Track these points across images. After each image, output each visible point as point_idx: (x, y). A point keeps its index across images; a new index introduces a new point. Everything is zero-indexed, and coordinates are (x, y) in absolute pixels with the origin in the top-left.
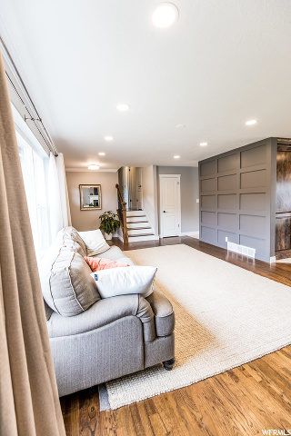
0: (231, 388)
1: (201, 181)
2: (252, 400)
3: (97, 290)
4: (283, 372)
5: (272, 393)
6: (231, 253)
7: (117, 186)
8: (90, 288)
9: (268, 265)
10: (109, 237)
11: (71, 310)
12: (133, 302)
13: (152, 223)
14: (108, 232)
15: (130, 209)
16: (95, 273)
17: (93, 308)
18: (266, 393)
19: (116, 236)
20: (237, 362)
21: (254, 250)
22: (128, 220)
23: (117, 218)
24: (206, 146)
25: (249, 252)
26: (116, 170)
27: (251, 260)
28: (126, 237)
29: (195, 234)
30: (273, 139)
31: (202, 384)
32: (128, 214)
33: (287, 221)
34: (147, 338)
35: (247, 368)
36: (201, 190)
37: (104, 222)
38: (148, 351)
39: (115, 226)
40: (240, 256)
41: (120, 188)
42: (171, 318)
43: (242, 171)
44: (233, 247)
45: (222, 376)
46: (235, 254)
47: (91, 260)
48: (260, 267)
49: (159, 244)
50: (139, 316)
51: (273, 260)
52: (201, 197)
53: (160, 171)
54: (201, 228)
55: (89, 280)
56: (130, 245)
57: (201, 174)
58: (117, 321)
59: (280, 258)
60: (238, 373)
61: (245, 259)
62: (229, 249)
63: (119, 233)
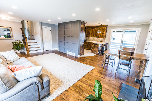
0: (67, 94)
1: (59, 31)
2: (72, 95)
3: (16, 79)
4: (79, 86)
5: (76, 92)
6: (68, 55)
7: (21, 29)
8: (12, 79)
9: (78, 57)
10: (19, 52)
11: (3, 90)
12: (34, 80)
13: (40, 45)
14: (18, 50)
15: (29, 39)
16: (14, 73)
17: (15, 86)
18: (75, 92)
19: (23, 51)
20: (69, 87)
21: (74, 54)
22: (28, 44)
23: (22, 43)
24: (60, 19)
25: (73, 54)
26: (20, 21)
27: (74, 57)
28: (28, 52)
29: (57, 49)
30: (80, 21)
31: (59, 96)
32: (28, 41)
33: (83, 45)
34: (40, 90)
35: (71, 88)
36: (59, 34)
37: (15, 45)
38: (41, 93)
39: (22, 47)
40: (71, 56)
41: (23, 30)
42: (49, 81)
43: (72, 29)
44: (69, 53)
45: (64, 92)
46: (69, 55)
47: (10, 66)
48: (75, 58)
49: (44, 53)
50: (36, 84)
51: (79, 56)
52: (59, 36)
53: (42, 25)
54: (59, 47)
55: (11, 76)
56: (30, 55)
57: (59, 28)
58: (27, 88)
59: (81, 55)
60: (69, 90)
61: (72, 56)
62: (68, 54)
63: (24, 50)
